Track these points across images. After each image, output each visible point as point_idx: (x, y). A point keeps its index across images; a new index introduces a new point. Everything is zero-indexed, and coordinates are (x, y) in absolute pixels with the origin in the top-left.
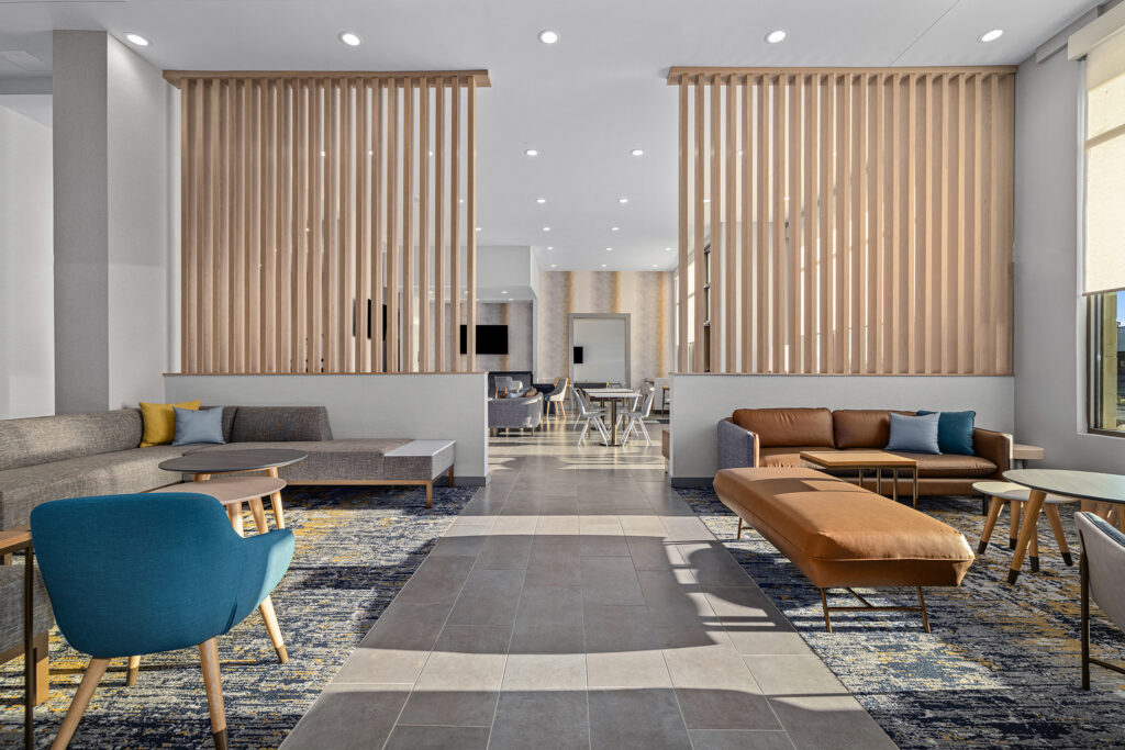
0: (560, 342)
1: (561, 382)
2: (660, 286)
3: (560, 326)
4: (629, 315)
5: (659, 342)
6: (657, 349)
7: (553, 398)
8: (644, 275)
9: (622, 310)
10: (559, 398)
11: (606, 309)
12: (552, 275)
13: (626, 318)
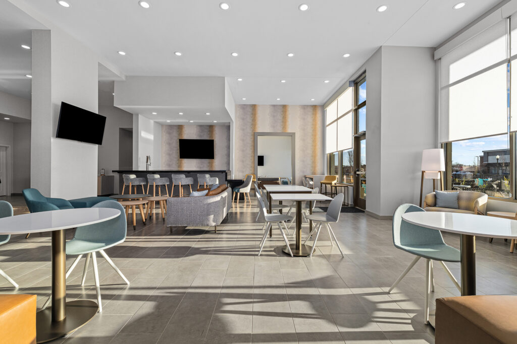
0: (249, 151)
1: (249, 178)
2: (315, 114)
3: (249, 140)
4: (294, 133)
5: (314, 152)
6: (312, 156)
7: (242, 190)
8: (304, 107)
9: (289, 130)
10: (246, 190)
11: (279, 129)
12: (243, 107)
13: (292, 135)
